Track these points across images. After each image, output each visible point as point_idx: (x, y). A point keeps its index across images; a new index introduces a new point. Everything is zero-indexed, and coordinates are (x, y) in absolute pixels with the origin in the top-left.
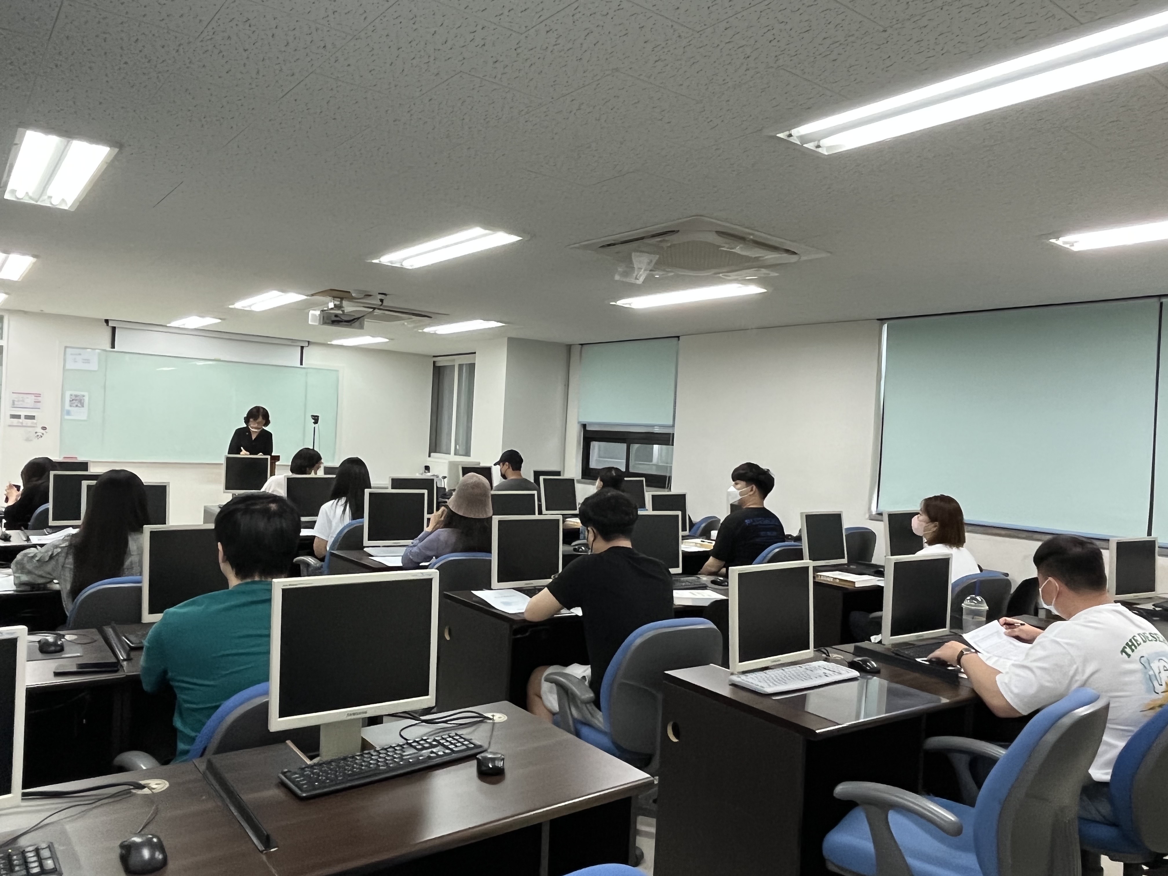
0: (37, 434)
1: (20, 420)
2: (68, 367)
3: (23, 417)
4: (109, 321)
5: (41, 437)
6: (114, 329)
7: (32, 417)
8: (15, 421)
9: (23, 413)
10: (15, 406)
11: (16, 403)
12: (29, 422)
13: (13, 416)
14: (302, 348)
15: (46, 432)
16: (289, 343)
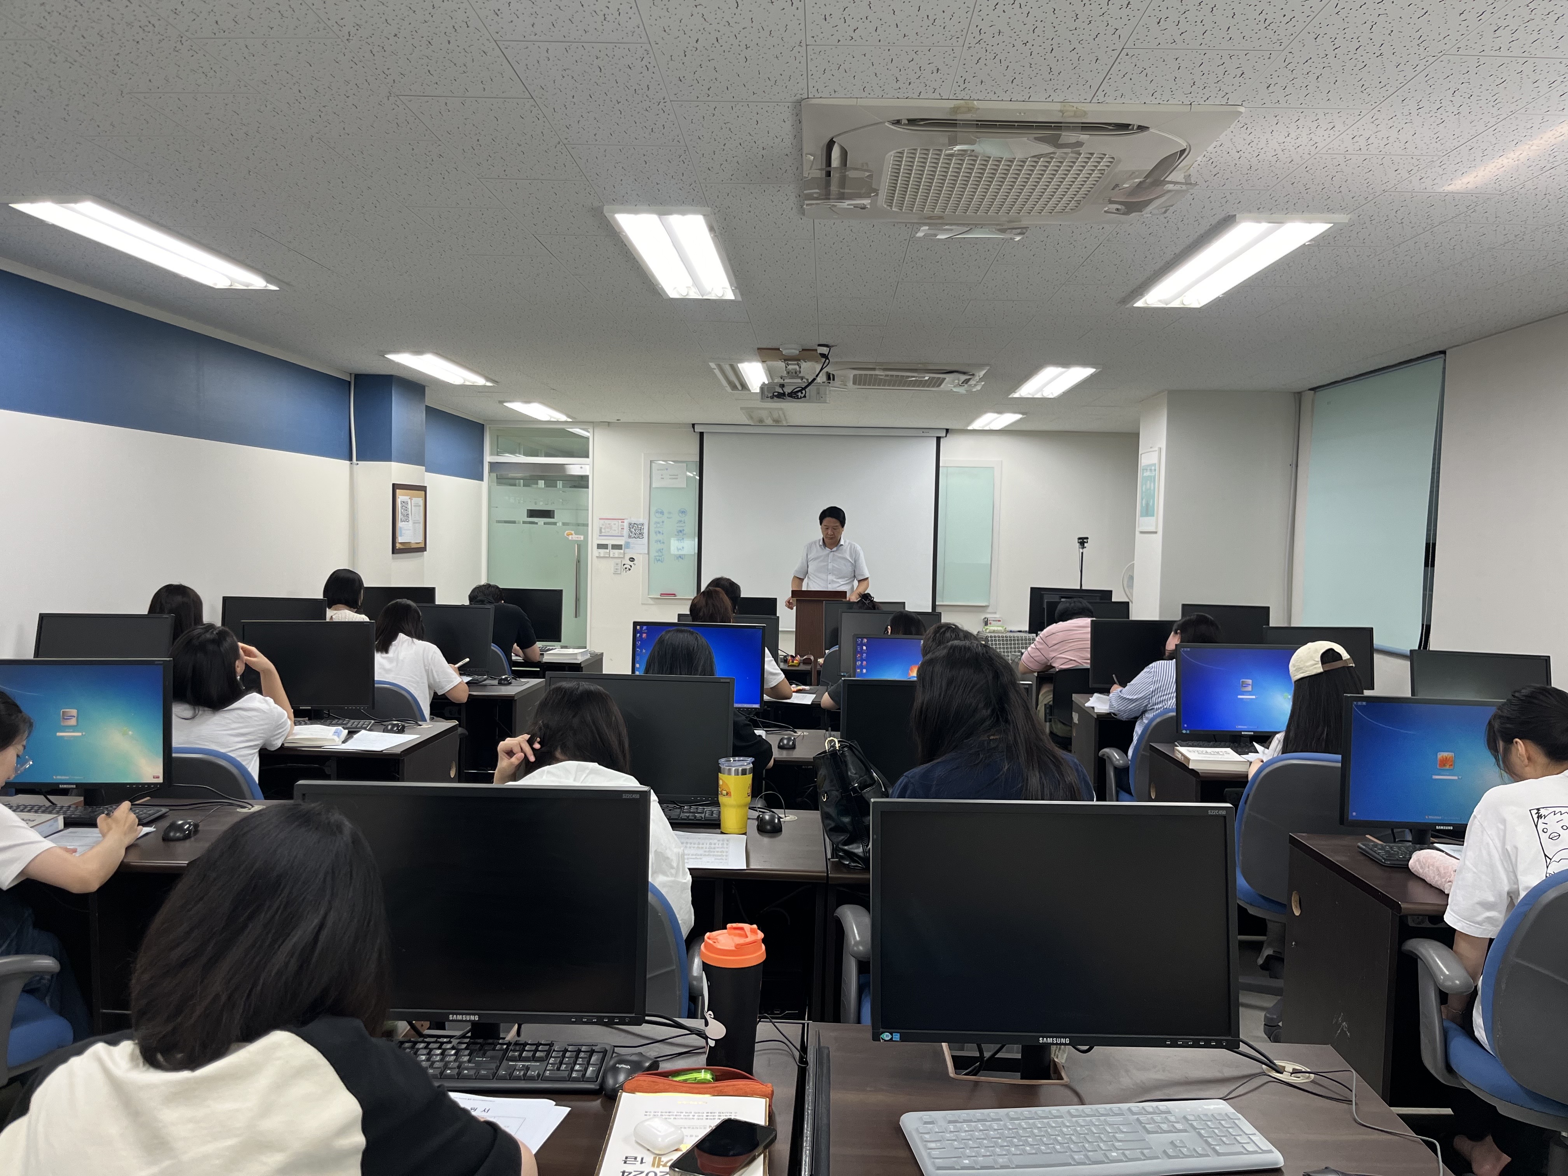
0: (625, 566)
1: (608, 551)
2: (654, 486)
3: (610, 547)
4: (696, 426)
5: (629, 569)
6: (702, 434)
7: (618, 547)
8: (602, 551)
9: (610, 542)
10: (603, 534)
11: (603, 531)
12: (617, 552)
13: (600, 546)
14: (938, 439)
15: (634, 564)
16: (920, 433)
